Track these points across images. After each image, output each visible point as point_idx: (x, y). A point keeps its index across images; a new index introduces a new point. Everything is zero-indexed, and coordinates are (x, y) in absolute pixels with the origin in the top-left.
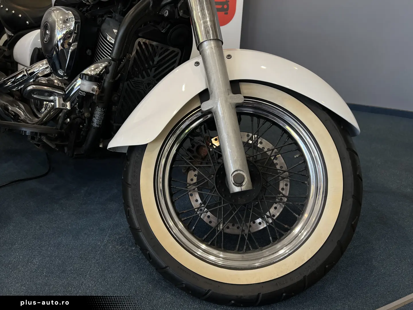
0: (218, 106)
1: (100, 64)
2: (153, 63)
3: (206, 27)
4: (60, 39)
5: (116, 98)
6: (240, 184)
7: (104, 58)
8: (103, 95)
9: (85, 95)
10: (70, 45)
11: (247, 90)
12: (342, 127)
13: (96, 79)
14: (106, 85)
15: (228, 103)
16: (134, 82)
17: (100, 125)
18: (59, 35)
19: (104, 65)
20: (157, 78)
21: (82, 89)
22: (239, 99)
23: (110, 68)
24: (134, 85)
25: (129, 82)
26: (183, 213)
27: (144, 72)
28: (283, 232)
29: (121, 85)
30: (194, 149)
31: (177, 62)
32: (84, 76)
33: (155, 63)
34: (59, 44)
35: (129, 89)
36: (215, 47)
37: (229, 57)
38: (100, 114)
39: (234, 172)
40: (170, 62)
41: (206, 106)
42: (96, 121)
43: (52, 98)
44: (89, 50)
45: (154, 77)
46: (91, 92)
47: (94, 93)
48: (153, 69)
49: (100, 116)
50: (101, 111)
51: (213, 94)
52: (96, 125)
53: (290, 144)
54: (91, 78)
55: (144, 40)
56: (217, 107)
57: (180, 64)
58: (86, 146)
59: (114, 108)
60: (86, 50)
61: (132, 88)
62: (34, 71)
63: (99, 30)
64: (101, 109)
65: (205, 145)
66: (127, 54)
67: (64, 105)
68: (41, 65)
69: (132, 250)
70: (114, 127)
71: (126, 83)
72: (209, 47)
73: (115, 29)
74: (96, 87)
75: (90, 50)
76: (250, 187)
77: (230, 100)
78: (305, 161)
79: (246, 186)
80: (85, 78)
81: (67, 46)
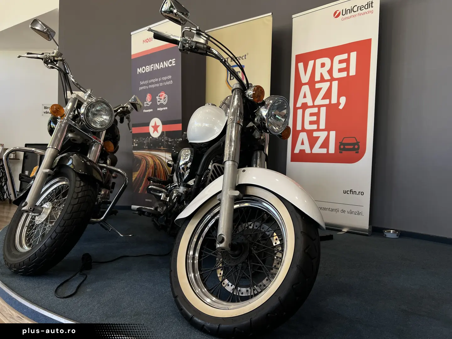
6: (220, 243)
21: (179, 192)
22: (236, 193)
36: (230, 164)
37: (244, 171)
43: (160, 194)
55: (218, 165)
56: (222, 197)
67: (165, 198)
72: (227, 164)
77: (229, 194)
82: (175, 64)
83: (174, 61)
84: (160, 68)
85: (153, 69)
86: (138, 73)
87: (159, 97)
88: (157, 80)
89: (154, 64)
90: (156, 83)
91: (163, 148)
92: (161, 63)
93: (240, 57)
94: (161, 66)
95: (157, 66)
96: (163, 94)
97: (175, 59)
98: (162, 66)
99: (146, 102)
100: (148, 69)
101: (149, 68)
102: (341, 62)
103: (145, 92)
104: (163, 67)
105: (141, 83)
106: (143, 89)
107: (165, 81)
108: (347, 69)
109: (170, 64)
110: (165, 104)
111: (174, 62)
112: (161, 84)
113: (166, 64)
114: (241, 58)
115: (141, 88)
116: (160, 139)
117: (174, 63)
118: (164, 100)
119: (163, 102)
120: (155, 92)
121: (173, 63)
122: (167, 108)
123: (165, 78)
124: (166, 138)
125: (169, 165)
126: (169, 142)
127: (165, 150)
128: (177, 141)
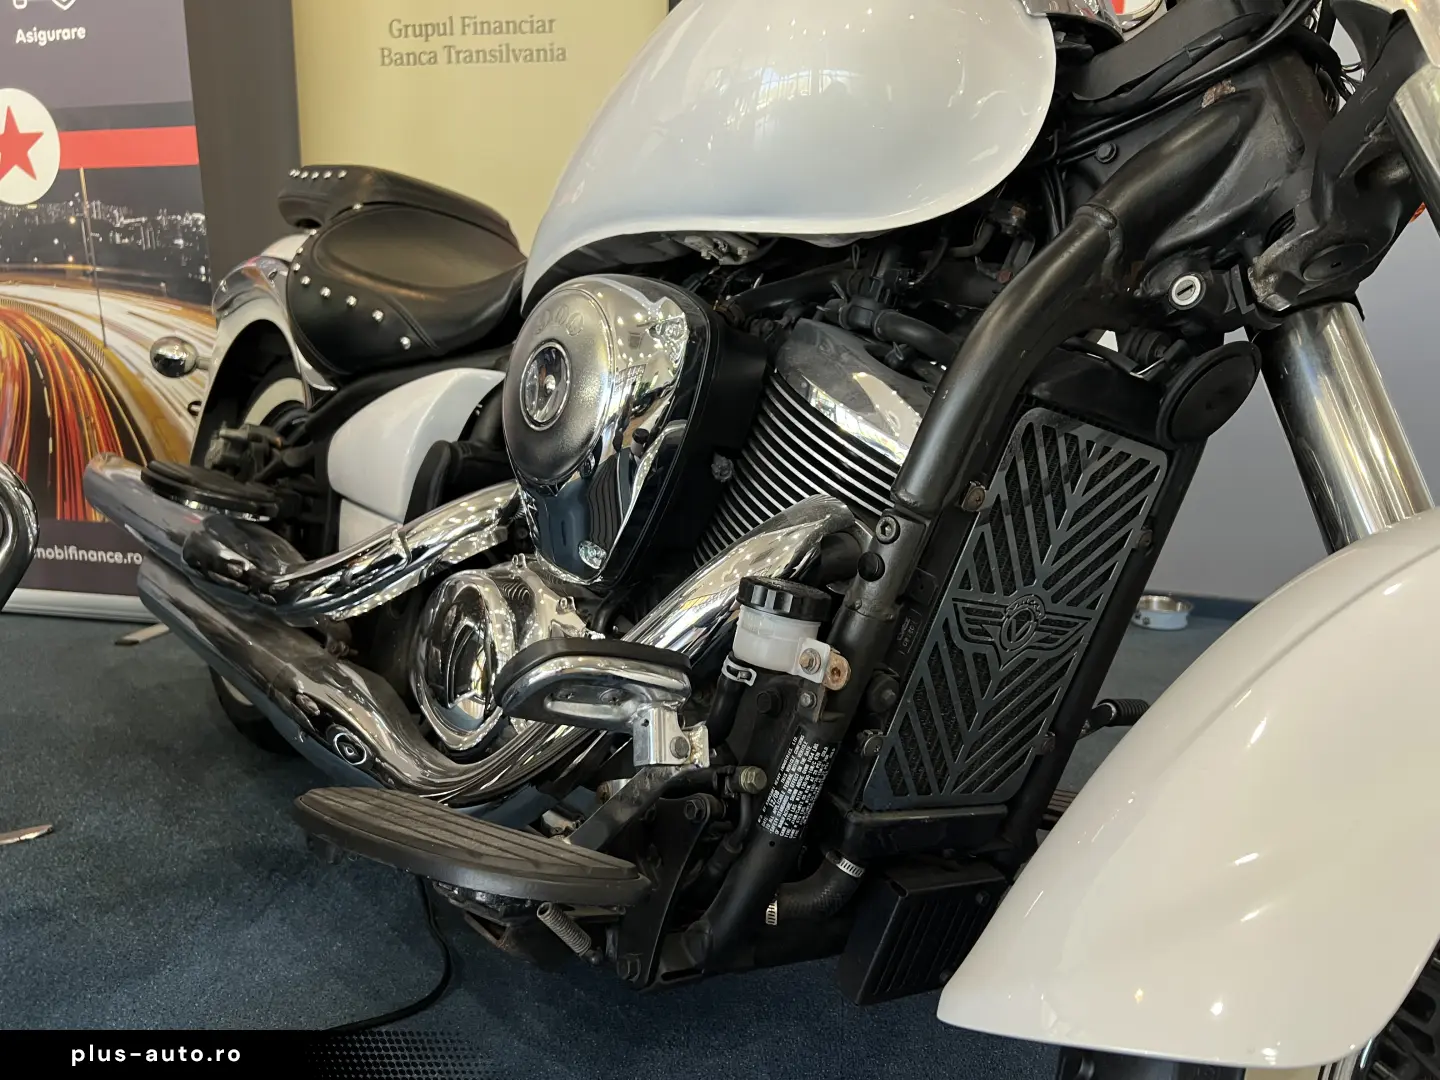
1: (779, 535)
2: (1058, 518)
4: (609, 420)
5: (888, 693)
9: (750, 683)
10: (644, 439)
13: (818, 607)
14: (856, 632)
16: (968, 611)
17: (800, 826)
23: (889, 554)
24: (966, 626)
25: (950, 614)
33: (1066, 515)
34: (605, 438)
38: (811, 775)
42: (785, 811)
44: (720, 460)
45: (1049, 582)
47: (816, 678)
48: (1054, 550)
49: (810, 783)
50: (821, 758)
52: (784, 829)
59: (869, 742)
60: (711, 459)
61: (956, 639)
62: (426, 544)
64: (820, 750)
66: (973, 484)
67: (681, 747)
68: (453, 520)
74: (821, 646)
75: (728, 458)
81: (633, 442)
91: (76, 262)
116: (52, 210)
122: (81, 33)
124: (93, 209)
125: (170, 368)
126: (119, 230)
127: (92, 274)
128: (173, 225)
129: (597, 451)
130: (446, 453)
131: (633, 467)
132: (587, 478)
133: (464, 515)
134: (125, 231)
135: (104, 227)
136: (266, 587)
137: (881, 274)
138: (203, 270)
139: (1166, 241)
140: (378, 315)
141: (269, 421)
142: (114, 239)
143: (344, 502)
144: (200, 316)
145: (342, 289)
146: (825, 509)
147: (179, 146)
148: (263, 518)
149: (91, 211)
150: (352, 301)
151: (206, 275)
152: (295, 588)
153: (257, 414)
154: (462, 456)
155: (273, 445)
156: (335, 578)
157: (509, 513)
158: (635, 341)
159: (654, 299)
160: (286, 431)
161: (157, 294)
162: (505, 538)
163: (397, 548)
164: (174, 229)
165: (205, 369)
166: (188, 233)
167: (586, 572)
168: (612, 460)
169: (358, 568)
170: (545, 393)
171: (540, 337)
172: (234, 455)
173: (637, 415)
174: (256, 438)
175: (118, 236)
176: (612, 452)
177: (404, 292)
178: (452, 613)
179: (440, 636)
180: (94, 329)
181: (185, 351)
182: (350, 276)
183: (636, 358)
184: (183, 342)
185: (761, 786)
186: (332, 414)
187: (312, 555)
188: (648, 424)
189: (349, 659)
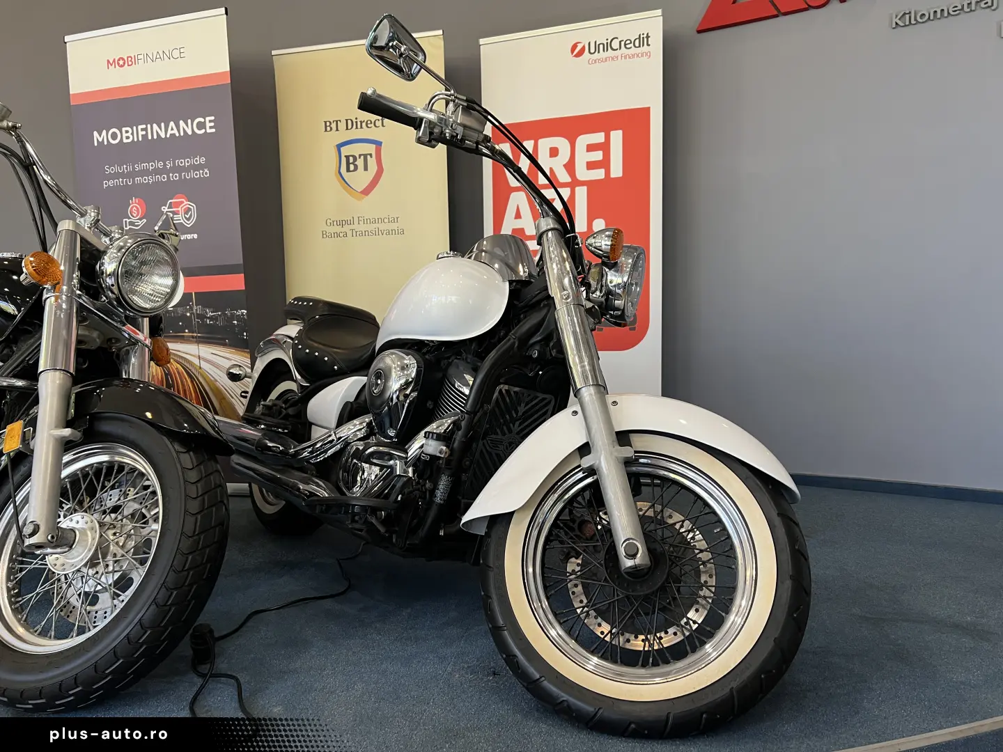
0: (602, 460)
1: (444, 420)
2: (517, 414)
3: (584, 372)
4: (396, 391)
5: (467, 463)
6: (633, 556)
7: (450, 411)
8: (452, 458)
9: (428, 460)
10: (406, 396)
11: (640, 443)
12: (770, 487)
13: (444, 438)
14: (456, 445)
15: (614, 457)
16: (491, 440)
17: (444, 500)
18: (395, 385)
19: (449, 421)
20: (521, 435)
21: (425, 452)
22: (628, 452)
23: (463, 424)
24: (491, 445)
25: (485, 441)
26: (562, 613)
27: (505, 428)
28: (703, 638)
29: (474, 445)
30: (576, 526)
31: (550, 413)
32: (431, 435)
33: (520, 414)
34: (395, 397)
35: (484, 451)
36: (595, 393)
37: (615, 403)
38: (446, 485)
39: (624, 542)
40: (539, 413)
41: (586, 462)
42: (440, 495)
43: (392, 462)
44: (430, 402)
45: (518, 433)
46: (439, 455)
47: (443, 456)
48: (517, 423)
49: (445, 487)
50: (448, 480)
51: (595, 447)
52: (440, 501)
53: (706, 514)
54: (439, 437)
55: (506, 387)
56: (600, 462)
57: (553, 414)
58: (422, 533)
59: (464, 477)
60: (427, 402)
61: (488, 448)
62: (342, 435)
63: (445, 376)
64: (448, 478)
65: (591, 520)
66: (485, 405)
67: (406, 472)
68: (352, 427)
69: (489, 681)
70: (462, 506)
71: (481, 443)
72: (588, 393)
73: (466, 374)
74: (444, 448)
75: (432, 401)
76: (647, 561)
77: (616, 454)
78: (729, 537)
79: (641, 558)
80: (432, 438)
81: (403, 397)
82: (213, 130)
83: (210, 121)
84: (168, 136)
85: (145, 137)
86: (96, 144)
87: (168, 208)
88: (161, 164)
89: (149, 126)
90: (157, 171)
91: (189, 332)
92: (172, 124)
93: (369, 122)
94: (170, 132)
95: (158, 131)
96: (182, 202)
97: (213, 118)
98: (175, 131)
99: (130, 218)
100: (129, 134)
101: (132, 134)
102: (591, 148)
103: (126, 194)
104: (177, 135)
105: (109, 170)
106: (116, 187)
107: (187, 170)
108: (605, 164)
109: (199, 128)
110: (189, 226)
111: (212, 124)
112: (175, 177)
113: (188, 128)
114: (371, 123)
115: (107, 184)
116: (180, 310)
117: (211, 127)
118: (188, 217)
119: (182, 221)
120: (155, 197)
121: (208, 128)
122: (195, 236)
123: (185, 163)
124: (197, 309)
125: (234, 378)
126: (209, 318)
127: (196, 337)
128: (233, 315)
129: (392, 401)
130: (350, 405)
131: (404, 406)
132: (390, 408)
133: (355, 425)
134: (211, 318)
135: (202, 317)
136: (288, 454)
137: (473, 347)
138: (245, 334)
139: (532, 341)
140: (326, 359)
141: (279, 398)
142: (206, 322)
143: (313, 426)
144: (243, 353)
145: (313, 350)
146: (458, 414)
147: (236, 282)
148: (286, 431)
149: (197, 310)
150: (317, 354)
151: (246, 336)
152: (297, 453)
153: (274, 395)
154: (355, 406)
155: (282, 407)
156: (310, 449)
157: (369, 425)
158: (403, 369)
159: (407, 355)
160: (286, 402)
161: (224, 345)
162: (368, 432)
163: (333, 437)
164: (233, 317)
165: (250, 377)
166: (238, 318)
167: (391, 438)
168: (396, 403)
169: (318, 445)
170: (377, 384)
171: (377, 368)
172: (267, 412)
173: (404, 389)
174: (275, 405)
175: (208, 320)
176: (397, 401)
177: (335, 350)
178: (350, 460)
179: (346, 470)
180: (196, 361)
181: (241, 370)
182: (316, 345)
183: (403, 373)
184: (240, 366)
185: (432, 487)
186: (308, 394)
187: (301, 442)
188: (408, 392)
189: (317, 477)
